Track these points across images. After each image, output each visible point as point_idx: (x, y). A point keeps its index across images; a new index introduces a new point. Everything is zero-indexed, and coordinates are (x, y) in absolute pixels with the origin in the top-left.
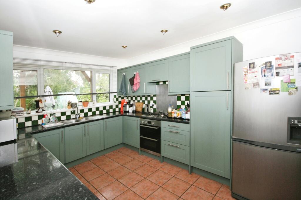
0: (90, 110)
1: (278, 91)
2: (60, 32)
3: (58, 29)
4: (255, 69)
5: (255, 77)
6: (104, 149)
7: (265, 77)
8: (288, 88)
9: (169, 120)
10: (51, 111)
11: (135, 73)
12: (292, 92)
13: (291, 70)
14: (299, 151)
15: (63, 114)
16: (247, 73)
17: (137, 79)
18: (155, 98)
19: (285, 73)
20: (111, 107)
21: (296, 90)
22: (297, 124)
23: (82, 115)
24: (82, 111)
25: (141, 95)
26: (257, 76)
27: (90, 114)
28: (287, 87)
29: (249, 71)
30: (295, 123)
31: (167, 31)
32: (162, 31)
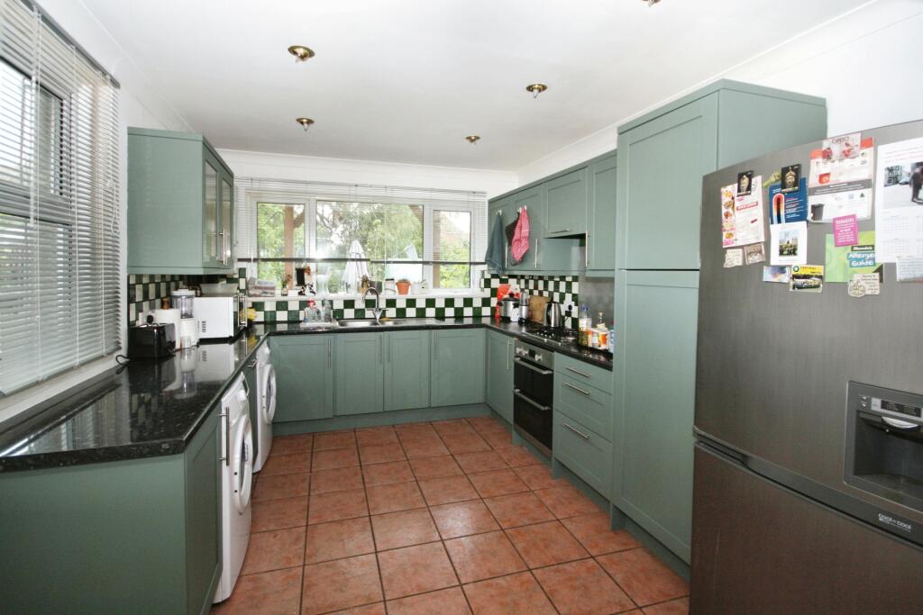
0: (411, 303)
1: (817, 277)
2: (310, 122)
3: (306, 115)
4: (753, 193)
5: (753, 222)
6: (430, 407)
7: (780, 225)
8: (851, 266)
9: (579, 354)
10: (324, 294)
11: (520, 210)
12: (862, 283)
13: (862, 195)
14: (883, 523)
15: (349, 304)
16: (730, 210)
17: (521, 228)
18: (575, 288)
19: (841, 207)
20: (468, 302)
21: (877, 275)
22: (879, 415)
23: (391, 312)
24: (391, 303)
25: (546, 274)
26: (756, 220)
27: (411, 312)
28: (848, 262)
29: (737, 204)
30: (874, 408)
31: (544, 88)
32: (530, 89)
